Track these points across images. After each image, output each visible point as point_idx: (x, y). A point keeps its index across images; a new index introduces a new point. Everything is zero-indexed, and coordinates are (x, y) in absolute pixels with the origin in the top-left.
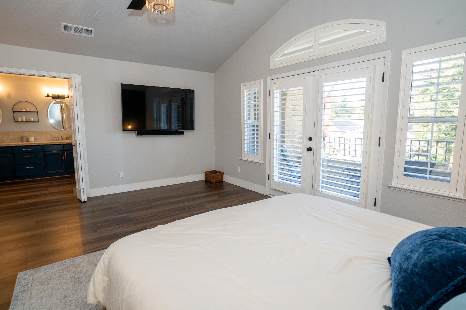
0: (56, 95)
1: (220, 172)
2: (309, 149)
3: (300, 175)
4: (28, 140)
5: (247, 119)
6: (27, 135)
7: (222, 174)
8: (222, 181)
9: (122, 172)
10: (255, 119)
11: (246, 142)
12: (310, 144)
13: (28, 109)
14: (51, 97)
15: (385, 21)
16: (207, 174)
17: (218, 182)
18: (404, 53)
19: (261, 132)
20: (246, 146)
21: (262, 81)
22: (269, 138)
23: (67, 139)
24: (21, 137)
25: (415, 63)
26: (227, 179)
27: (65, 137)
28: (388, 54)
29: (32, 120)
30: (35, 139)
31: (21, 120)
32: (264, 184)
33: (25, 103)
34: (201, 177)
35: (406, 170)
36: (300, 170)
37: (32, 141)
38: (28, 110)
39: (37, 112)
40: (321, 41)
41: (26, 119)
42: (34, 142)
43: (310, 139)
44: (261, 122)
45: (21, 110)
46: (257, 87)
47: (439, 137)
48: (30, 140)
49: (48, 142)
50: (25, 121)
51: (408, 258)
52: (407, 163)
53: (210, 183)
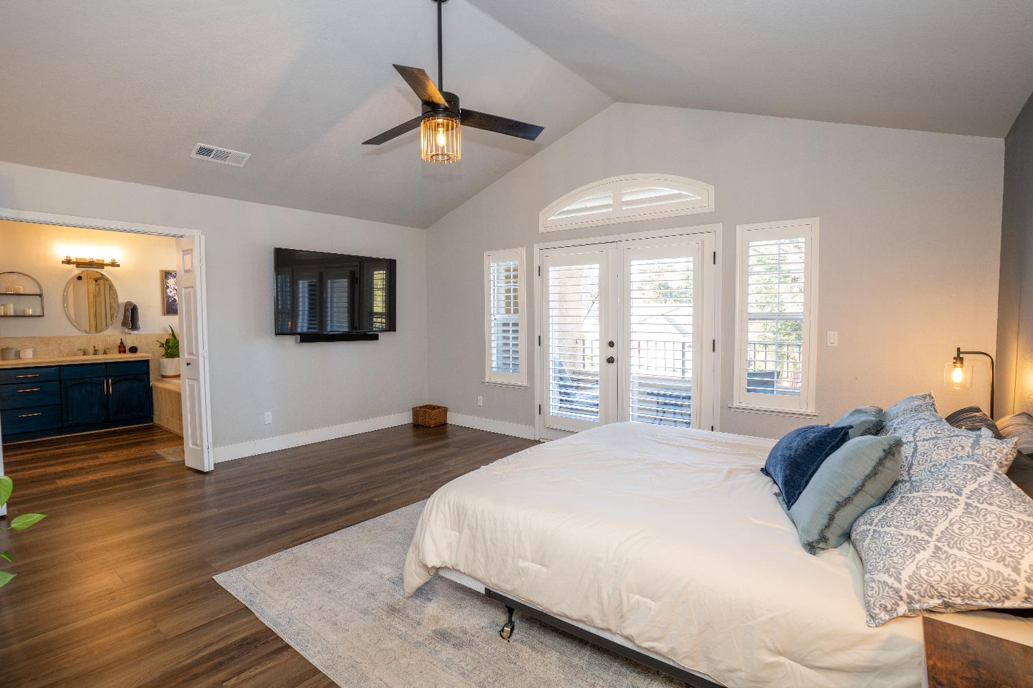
0: (86, 259)
1: (439, 408)
2: (610, 360)
3: (596, 402)
4: (18, 356)
5: (496, 313)
6: (14, 345)
7: (445, 410)
8: (446, 424)
9: (270, 413)
10: (508, 312)
11: (494, 351)
12: (611, 352)
13: (21, 287)
14: (74, 263)
15: (712, 185)
16: (416, 412)
17: (439, 426)
18: (739, 228)
19: (523, 335)
20: (494, 357)
21: (523, 251)
22: (540, 345)
23: (105, 353)
24: (3, 349)
25: (751, 244)
26: (454, 419)
27: (101, 347)
28: (719, 227)
29: (30, 312)
30: (35, 353)
31: (4, 313)
32: (530, 422)
33: (14, 276)
34: (406, 418)
35: (750, 383)
36: (596, 393)
37: (29, 357)
38: (22, 292)
39: (40, 296)
40: (624, 199)
41: (15, 311)
42: (31, 361)
43: (611, 344)
44: (522, 318)
45: (4, 292)
46: (514, 259)
47: (765, 337)
48: (22, 355)
49: (65, 359)
50: (12, 314)
51: (790, 449)
52: (749, 375)
53: (425, 427)
